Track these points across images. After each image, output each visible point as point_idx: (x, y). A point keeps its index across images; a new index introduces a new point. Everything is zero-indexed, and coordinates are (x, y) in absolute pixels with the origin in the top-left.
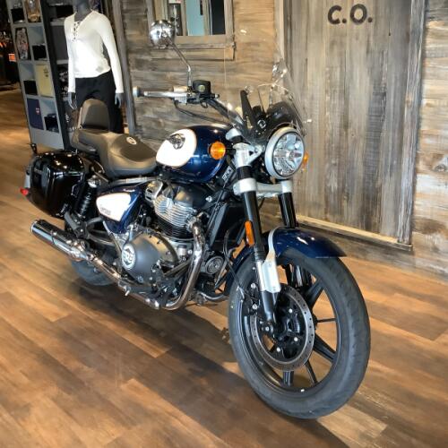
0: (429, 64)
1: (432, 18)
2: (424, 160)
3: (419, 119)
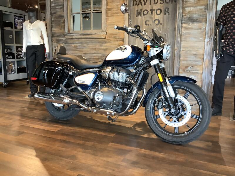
0: (183, 37)
1: (184, 23)
2: (182, 69)
3: (180, 55)
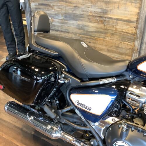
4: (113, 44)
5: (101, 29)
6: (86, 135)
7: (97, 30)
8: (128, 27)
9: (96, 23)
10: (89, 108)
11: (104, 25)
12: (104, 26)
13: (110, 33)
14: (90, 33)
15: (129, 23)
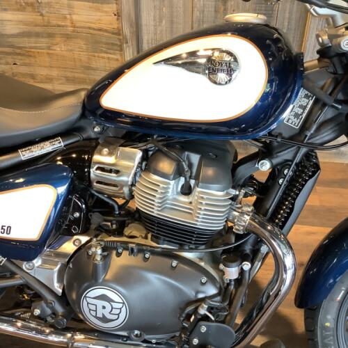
4: (75, 61)
5: (36, 26)
6: (24, 297)
7: (25, 30)
8: (99, 14)
9: (18, 10)
10: (6, 228)
11: (42, 15)
12: (41, 17)
13: (61, 34)
14: (10, 40)
15: (100, 5)
